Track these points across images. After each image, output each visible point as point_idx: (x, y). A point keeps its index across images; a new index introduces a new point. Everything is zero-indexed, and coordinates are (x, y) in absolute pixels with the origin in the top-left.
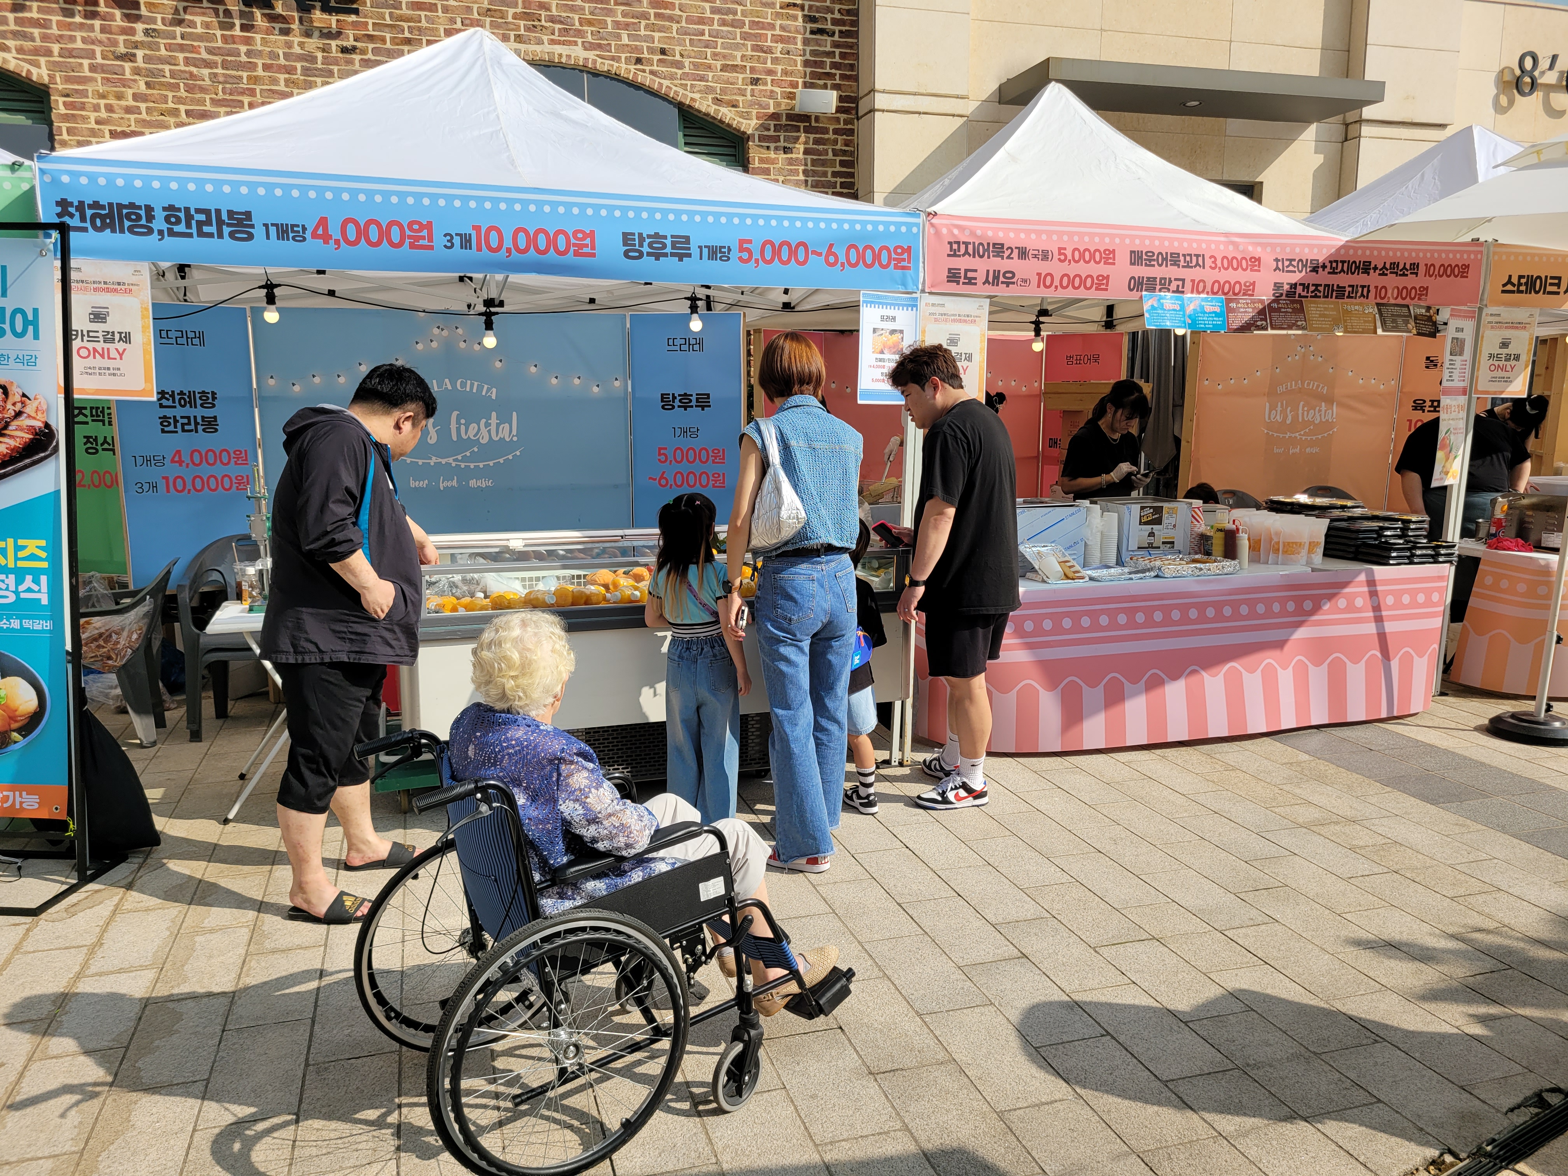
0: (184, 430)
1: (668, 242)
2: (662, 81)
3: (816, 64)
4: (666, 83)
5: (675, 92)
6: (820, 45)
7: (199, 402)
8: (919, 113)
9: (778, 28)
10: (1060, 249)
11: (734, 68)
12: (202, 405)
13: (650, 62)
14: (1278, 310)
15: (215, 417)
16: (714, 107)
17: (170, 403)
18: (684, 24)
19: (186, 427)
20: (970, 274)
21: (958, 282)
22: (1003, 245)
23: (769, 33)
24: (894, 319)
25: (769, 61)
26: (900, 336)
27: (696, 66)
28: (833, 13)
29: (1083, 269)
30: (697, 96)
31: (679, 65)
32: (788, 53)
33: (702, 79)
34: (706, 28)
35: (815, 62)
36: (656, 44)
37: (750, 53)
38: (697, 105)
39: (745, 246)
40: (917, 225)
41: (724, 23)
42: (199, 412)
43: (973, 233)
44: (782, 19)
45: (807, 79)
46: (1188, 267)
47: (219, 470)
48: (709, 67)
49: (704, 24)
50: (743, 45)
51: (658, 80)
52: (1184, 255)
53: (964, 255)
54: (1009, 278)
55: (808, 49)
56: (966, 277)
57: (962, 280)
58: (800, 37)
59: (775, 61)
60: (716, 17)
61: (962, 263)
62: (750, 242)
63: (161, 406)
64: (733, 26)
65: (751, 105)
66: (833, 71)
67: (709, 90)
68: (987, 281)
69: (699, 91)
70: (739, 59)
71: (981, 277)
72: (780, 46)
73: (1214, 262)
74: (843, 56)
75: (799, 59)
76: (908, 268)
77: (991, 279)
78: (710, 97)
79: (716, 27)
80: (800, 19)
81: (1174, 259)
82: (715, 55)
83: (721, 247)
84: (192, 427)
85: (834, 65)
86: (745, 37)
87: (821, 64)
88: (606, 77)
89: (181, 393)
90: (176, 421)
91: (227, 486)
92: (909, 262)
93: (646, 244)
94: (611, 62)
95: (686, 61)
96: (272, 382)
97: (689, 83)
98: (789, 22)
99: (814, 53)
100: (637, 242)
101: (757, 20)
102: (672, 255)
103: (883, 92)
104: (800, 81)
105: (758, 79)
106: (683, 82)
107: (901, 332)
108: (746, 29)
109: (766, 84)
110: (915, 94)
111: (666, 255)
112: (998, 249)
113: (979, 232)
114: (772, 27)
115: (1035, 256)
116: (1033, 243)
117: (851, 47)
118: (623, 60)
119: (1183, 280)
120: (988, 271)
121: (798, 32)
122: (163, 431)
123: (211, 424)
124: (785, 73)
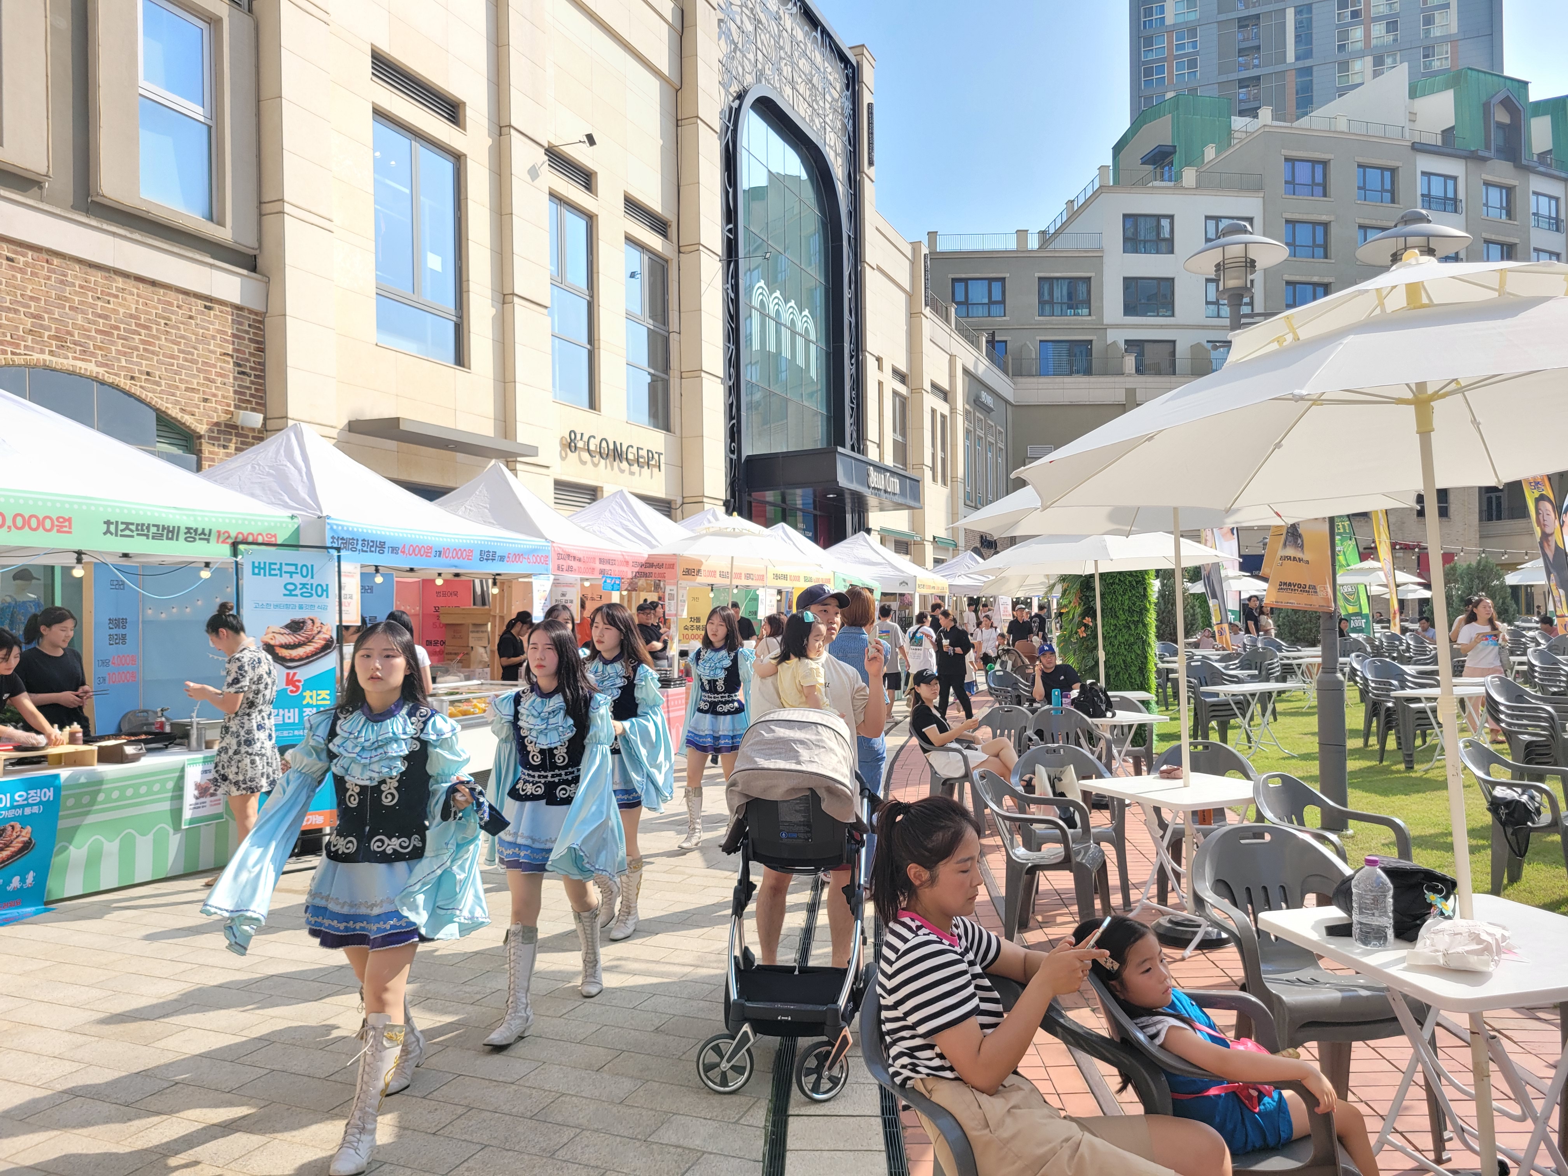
2: (147, 393)
5: (155, 401)
6: (243, 382)
7: (121, 625)
9: (218, 367)
10: (584, 557)
11: (193, 390)
12: (122, 628)
13: (140, 380)
16: (180, 414)
17: (112, 626)
18: (161, 357)
20: (562, 567)
22: (570, 555)
23: (214, 370)
25: (214, 388)
27: (169, 386)
28: (250, 363)
32: (225, 384)
33: (173, 395)
34: (175, 362)
35: (241, 392)
36: (144, 368)
37: (202, 381)
38: (169, 412)
41: (186, 360)
42: (121, 632)
44: (221, 362)
45: (237, 403)
48: (177, 387)
49: (173, 359)
50: (198, 375)
51: (144, 392)
52: (611, 560)
53: (561, 559)
55: (236, 383)
58: (231, 375)
59: (217, 388)
63: (109, 628)
64: (192, 363)
65: (203, 415)
66: (252, 399)
67: (177, 403)
69: (171, 403)
70: (195, 384)
72: (220, 379)
74: (257, 390)
75: (231, 389)
78: (178, 407)
79: (181, 362)
80: (231, 364)
82: (181, 380)
85: (252, 395)
86: (199, 370)
87: (244, 394)
88: (110, 386)
93: (485, 554)
94: (114, 377)
95: (163, 382)
97: (164, 396)
98: (225, 365)
99: (240, 386)
101: (206, 360)
103: (295, 419)
104: (233, 403)
105: (207, 399)
106: (161, 395)
109: (212, 403)
110: (309, 423)
111: (490, 558)
114: (215, 366)
115: (577, 560)
117: (262, 386)
118: (122, 376)
121: (230, 372)
123: (124, 639)
124: (223, 397)
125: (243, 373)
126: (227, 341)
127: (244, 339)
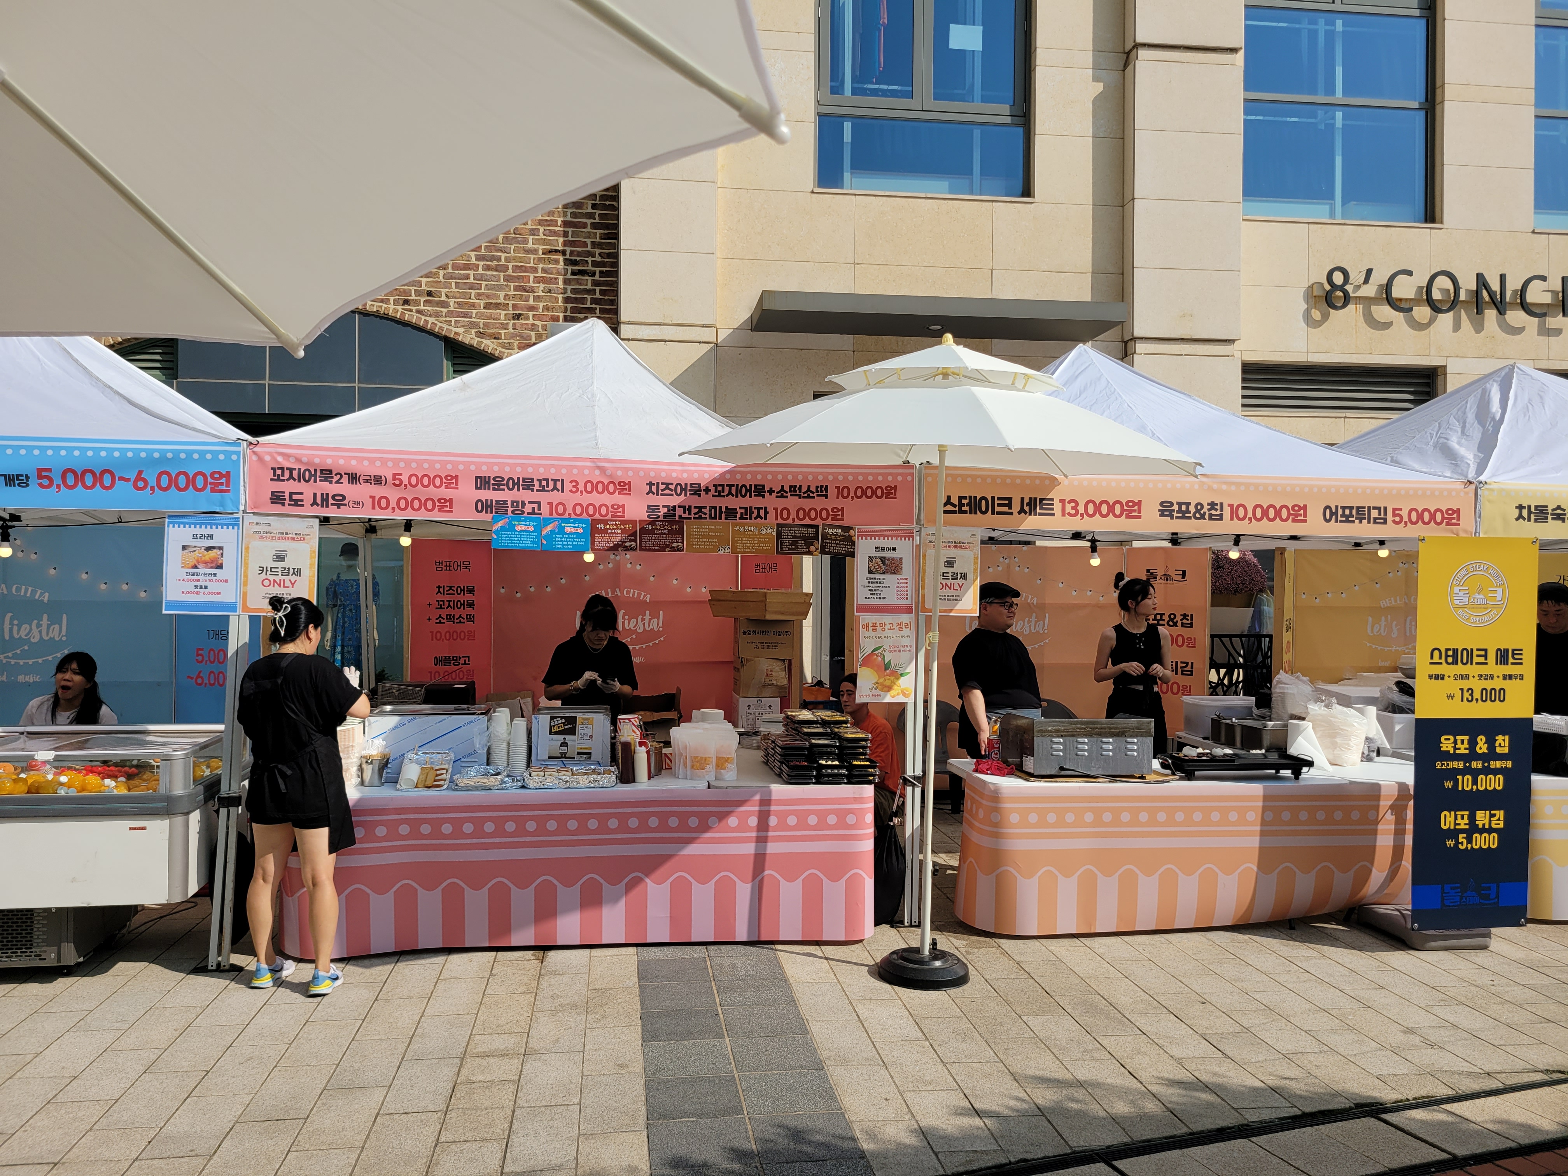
2: (427, 318)
3: (576, 300)
4: (431, 320)
5: (440, 327)
8: (665, 341)
9: (540, 270)
10: (394, 475)
11: (497, 306)
13: (417, 303)
14: (652, 532)
16: (477, 339)
18: (450, 270)
20: (295, 497)
21: (283, 504)
22: (331, 471)
23: (532, 276)
24: (211, 537)
26: (219, 552)
27: (460, 305)
28: (594, 256)
29: (422, 492)
30: (461, 330)
31: (445, 305)
32: (550, 291)
33: (466, 315)
34: (471, 273)
36: (424, 287)
37: (512, 292)
38: (460, 338)
39: (44, 473)
40: (238, 453)
41: (488, 268)
43: (298, 460)
44: (545, 263)
45: (568, 313)
46: (544, 490)
48: (473, 306)
49: (470, 269)
50: (506, 286)
51: (423, 318)
52: (539, 480)
54: (340, 501)
55: (569, 288)
56: (291, 499)
57: (287, 502)
58: (561, 278)
59: (537, 298)
60: (481, 263)
61: (287, 487)
62: (49, 470)
65: (513, 336)
67: (473, 325)
68: (315, 503)
69: (463, 326)
70: (502, 298)
71: (308, 498)
72: (542, 286)
73: (576, 486)
74: (602, 292)
76: (228, 491)
77: (319, 501)
78: (473, 331)
79: (480, 271)
80: (562, 263)
81: (528, 484)
82: (478, 296)
83: (18, 476)
86: (508, 279)
87: (582, 301)
88: (376, 316)
92: (228, 485)
94: (380, 304)
95: (452, 302)
97: (453, 319)
98: (551, 266)
99: (574, 291)
101: (520, 264)
103: (629, 323)
104: (561, 315)
106: (448, 319)
107: (221, 548)
108: (510, 272)
109: (527, 318)
110: (660, 325)
112: (327, 474)
113: (305, 460)
114: (535, 270)
115: (367, 481)
116: (364, 468)
117: (611, 285)
118: (392, 302)
119: (539, 503)
120: (315, 494)
121: (559, 273)
125: (582, 272)
126: (555, 233)
127: (584, 225)
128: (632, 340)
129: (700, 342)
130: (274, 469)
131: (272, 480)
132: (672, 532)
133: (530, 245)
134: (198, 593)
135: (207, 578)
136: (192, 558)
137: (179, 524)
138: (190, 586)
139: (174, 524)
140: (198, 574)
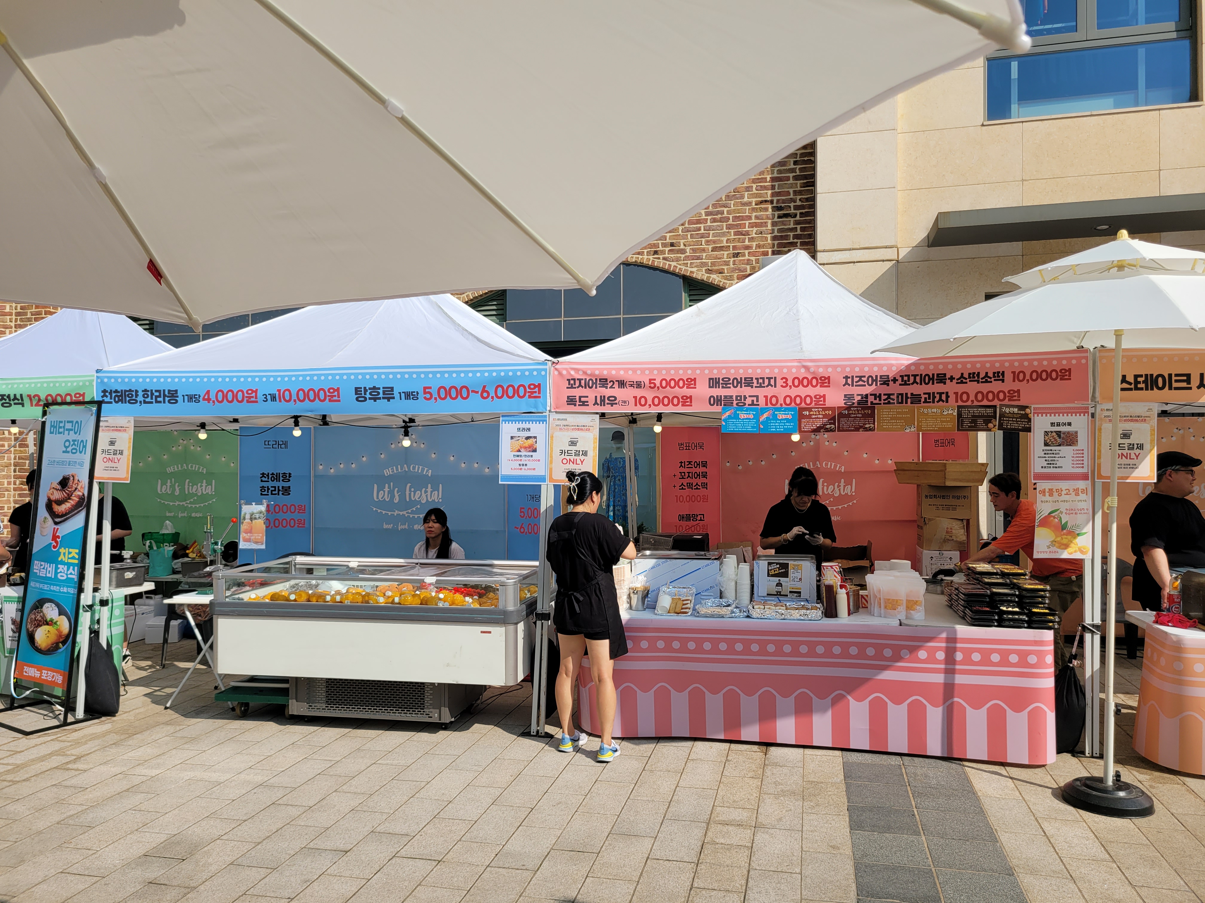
0: (272, 494)
1: (381, 391)
2: (670, 263)
3: (781, 238)
4: (673, 264)
5: (680, 269)
6: (785, 225)
7: (281, 479)
8: (854, 262)
9: (753, 218)
10: (650, 380)
11: (721, 248)
12: (283, 480)
13: (663, 252)
14: (848, 416)
15: (289, 487)
16: (707, 275)
17: (266, 479)
18: (687, 225)
19: (274, 492)
20: (583, 399)
21: (575, 405)
22: (606, 380)
23: (747, 223)
24: (529, 429)
25: (747, 240)
26: (534, 440)
27: (694, 250)
28: (795, 202)
29: (670, 392)
30: (694, 269)
31: (683, 251)
32: (761, 233)
33: (698, 258)
34: (702, 226)
35: (781, 236)
36: (668, 241)
37: (733, 237)
38: (694, 276)
39: (427, 390)
40: (545, 370)
41: (714, 220)
42: (281, 484)
43: (585, 373)
44: (757, 212)
45: (776, 248)
46: (761, 387)
47: (288, 516)
48: (704, 250)
49: (701, 223)
50: (728, 232)
51: (668, 263)
52: (757, 379)
53: (578, 387)
54: (613, 401)
55: (776, 228)
56: (580, 401)
57: (578, 403)
58: (770, 221)
59: (751, 239)
60: (709, 218)
61: (577, 392)
62: (430, 388)
63: (262, 481)
64: (721, 222)
65: (734, 270)
66: (795, 240)
67: (704, 264)
68: (596, 403)
69: (696, 266)
70: (725, 242)
71: (591, 400)
72: (755, 229)
73: (786, 382)
74: (803, 229)
75: (769, 236)
76: (539, 397)
77: (599, 402)
78: (704, 269)
79: (709, 224)
80: (770, 210)
81: (748, 382)
82: (707, 242)
83: (412, 392)
84: (276, 492)
85: (796, 237)
86: (729, 227)
87: (786, 237)
88: (635, 265)
89: (273, 474)
90: (268, 489)
91: (292, 525)
92: (539, 393)
93: (368, 393)
94: (638, 256)
95: (688, 249)
96: (321, 467)
97: (689, 262)
98: (762, 213)
99: (780, 231)
100: (363, 392)
101: (738, 215)
102: (384, 398)
103: (824, 251)
104: (770, 250)
105: (738, 253)
106: (686, 262)
107: (535, 437)
108: (731, 222)
109: (744, 255)
110: (850, 250)
111: (380, 398)
112: (604, 382)
113: (589, 372)
114: (750, 218)
115: (631, 386)
116: (630, 376)
117: (809, 223)
118: (645, 253)
119: (757, 397)
120: (596, 397)
121: (768, 218)
122: (262, 494)
123: (286, 491)
124: (758, 246)
125: (786, 216)
126: (765, 188)
127: (788, 179)
128: (827, 264)
129: (883, 261)
130: (569, 380)
131: (567, 388)
132: (865, 416)
133: (746, 199)
134: (521, 469)
135: (527, 458)
136: (517, 444)
137: (509, 421)
138: (516, 464)
139: (505, 421)
140: (521, 456)
